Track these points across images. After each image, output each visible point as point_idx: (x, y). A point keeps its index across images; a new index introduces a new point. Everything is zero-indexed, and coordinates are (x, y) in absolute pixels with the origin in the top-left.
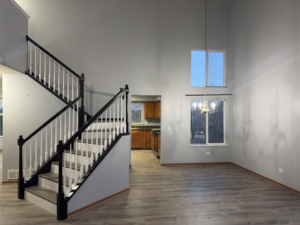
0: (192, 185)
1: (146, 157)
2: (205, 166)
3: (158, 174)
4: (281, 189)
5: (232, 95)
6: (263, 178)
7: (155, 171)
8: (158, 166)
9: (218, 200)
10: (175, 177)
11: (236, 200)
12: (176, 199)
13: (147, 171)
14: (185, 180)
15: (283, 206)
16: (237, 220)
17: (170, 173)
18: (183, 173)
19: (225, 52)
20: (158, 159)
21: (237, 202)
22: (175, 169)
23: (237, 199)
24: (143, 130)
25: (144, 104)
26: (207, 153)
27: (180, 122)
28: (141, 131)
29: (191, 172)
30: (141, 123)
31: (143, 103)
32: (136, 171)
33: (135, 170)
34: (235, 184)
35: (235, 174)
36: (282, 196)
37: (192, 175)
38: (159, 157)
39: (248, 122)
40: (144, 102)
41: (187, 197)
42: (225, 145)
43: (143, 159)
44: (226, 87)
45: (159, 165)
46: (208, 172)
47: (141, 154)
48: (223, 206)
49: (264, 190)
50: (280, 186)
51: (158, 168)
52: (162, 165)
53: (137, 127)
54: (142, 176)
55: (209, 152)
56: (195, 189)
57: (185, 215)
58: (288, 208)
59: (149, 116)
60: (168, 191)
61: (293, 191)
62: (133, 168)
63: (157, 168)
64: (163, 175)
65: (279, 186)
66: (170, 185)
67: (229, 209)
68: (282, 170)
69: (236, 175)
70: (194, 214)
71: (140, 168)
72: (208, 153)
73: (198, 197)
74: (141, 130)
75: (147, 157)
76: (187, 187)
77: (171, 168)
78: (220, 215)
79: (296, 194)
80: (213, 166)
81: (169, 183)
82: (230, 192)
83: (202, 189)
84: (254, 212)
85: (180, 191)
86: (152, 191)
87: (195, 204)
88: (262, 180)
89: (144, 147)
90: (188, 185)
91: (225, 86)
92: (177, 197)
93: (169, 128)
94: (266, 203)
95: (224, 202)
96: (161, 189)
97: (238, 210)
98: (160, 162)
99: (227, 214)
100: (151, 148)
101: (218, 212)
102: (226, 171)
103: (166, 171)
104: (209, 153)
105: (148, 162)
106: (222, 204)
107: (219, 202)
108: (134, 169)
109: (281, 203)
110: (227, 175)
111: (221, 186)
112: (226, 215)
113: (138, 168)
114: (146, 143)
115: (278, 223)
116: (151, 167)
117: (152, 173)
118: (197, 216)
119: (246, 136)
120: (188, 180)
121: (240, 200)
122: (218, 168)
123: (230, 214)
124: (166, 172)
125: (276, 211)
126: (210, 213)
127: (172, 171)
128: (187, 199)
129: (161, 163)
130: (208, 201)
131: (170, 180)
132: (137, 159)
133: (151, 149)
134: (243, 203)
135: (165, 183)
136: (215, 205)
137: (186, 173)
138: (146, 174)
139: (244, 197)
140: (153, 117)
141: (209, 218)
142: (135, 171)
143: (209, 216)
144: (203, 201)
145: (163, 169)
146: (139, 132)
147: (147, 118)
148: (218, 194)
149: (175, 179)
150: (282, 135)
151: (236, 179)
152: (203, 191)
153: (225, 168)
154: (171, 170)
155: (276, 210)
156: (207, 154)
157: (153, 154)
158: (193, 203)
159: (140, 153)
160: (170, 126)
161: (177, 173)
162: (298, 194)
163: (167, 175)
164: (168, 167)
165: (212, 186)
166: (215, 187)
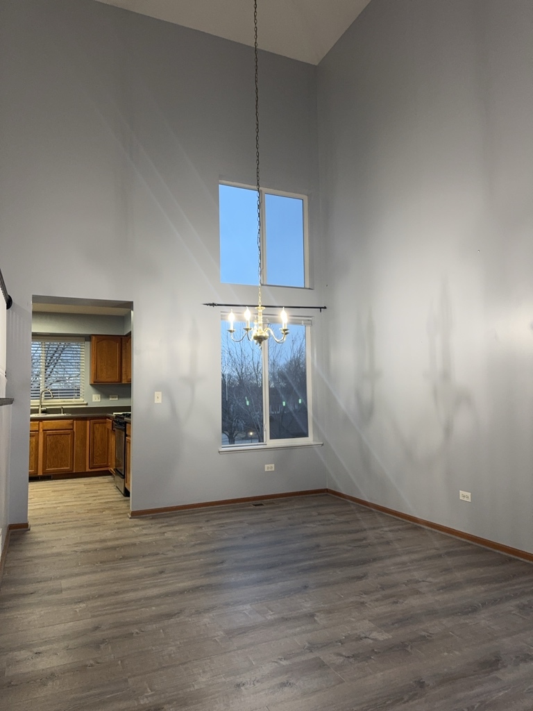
0: (225, 565)
1: (88, 495)
2: (262, 505)
3: (117, 543)
4: (469, 548)
5: (325, 308)
6: (416, 524)
7: (109, 534)
8: (120, 518)
9: (307, 606)
10: (172, 548)
11: (362, 600)
12: (166, 622)
13: (80, 537)
14: (201, 553)
15: (495, 602)
16: (379, 675)
17: (158, 537)
18: (199, 531)
19: (305, 198)
20: (125, 501)
21: (366, 606)
22: (173, 522)
23: (365, 596)
24: (85, 419)
25: (89, 343)
26: (266, 466)
27: (191, 381)
28: (79, 422)
29: (222, 525)
30: (81, 399)
31: (86, 341)
32: (43, 542)
33: (39, 539)
34: (350, 548)
35: (342, 519)
36: (481, 570)
37: (226, 536)
38: (127, 493)
39: (370, 374)
40: (88, 338)
41: (208, 610)
42: (312, 443)
43: (74, 503)
44: (309, 289)
45: (125, 516)
46: (270, 521)
47: (73, 489)
48: (325, 628)
49: (430, 558)
50: (464, 540)
51: (121, 525)
52: (135, 514)
53: (65, 411)
54: (59, 554)
55: (273, 465)
56: (233, 578)
57: (196, 687)
58: (510, 606)
59: (104, 378)
60: (140, 600)
61: (501, 553)
62: (34, 533)
63: (117, 526)
64: (134, 545)
65: (464, 542)
66: (154, 575)
67: (346, 634)
68: (469, 494)
69: (348, 522)
70: (228, 679)
71: (59, 530)
72: (269, 467)
73: (241, 608)
74: (77, 419)
75: (92, 495)
76: (208, 574)
77: (161, 520)
78: (320, 665)
79: (511, 560)
80: (281, 504)
81: (150, 570)
82: (339, 574)
83: (254, 576)
84: (423, 633)
85: (182, 592)
86: (83, 605)
87: (230, 634)
88: (416, 528)
89: (88, 470)
90: (211, 569)
91: (307, 286)
92: (169, 616)
93: (159, 398)
94: (446, 596)
95: (329, 612)
96: (117, 593)
97: (375, 635)
98: (129, 506)
99: (342, 659)
100: (109, 469)
101: (312, 656)
102: (319, 514)
103: (145, 532)
104: (271, 467)
105: (90, 511)
106: (321, 619)
107: (312, 616)
108: (37, 535)
109: (486, 591)
110: (323, 525)
111: (310, 559)
113: (52, 531)
114: (93, 457)
115: (505, 667)
116: (97, 525)
117: (96, 541)
118: (238, 686)
119: (367, 411)
120: (213, 551)
121: (373, 598)
122: (296, 507)
123: (353, 656)
124: (146, 534)
125: (483, 619)
126: (284, 663)
127: (163, 530)
128: (206, 619)
129: (131, 510)
130: (276, 616)
131: (155, 558)
132: (55, 505)
133: (108, 473)
134: (382, 609)
135: (135, 571)
136: (298, 629)
137: (208, 529)
138: (76, 549)
139: (383, 588)
140: (117, 379)
141: (283, 685)
142: (38, 543)
143: (283, 678)
144: (260, 619)
145: (136, 526)
146: (73, 424)
147: (98, 385)
148: (306, 587)
149: (170, 554)
150: (463, 399)
151: (350, 532)
152: (259, 582)
153: (314, 507)
154: (161, 527)
155: (483, 616)
156: (266, 470)
157: (111, 486)
158: (227, 632)
159: (73, 487)
160: (160, 393)
161: (180, 533)
162: (516, 557)
163: (148, 543)
164: (153, 518)
165: (284, 564)
166: (295, 565)
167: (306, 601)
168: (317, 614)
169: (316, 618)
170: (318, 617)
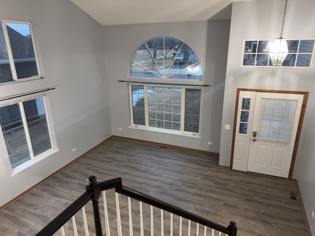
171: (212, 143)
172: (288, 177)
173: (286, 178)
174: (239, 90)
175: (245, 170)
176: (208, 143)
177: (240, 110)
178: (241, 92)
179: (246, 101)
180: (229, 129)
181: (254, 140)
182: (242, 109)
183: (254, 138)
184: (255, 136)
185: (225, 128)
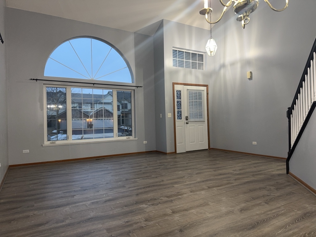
9: (177, 217)
11: (146, 223)
21: (145, 219)
48: (167, 208)
67: (158, 206)
78: (168, 197)
95: (165, 215)
97: (146, 206)
99: (160, 198)
101: (171, 199)
106: (169, 211)
107: (174, 212)
112: (162, 198)
123: (156, 199)
126: (180, 197)
130: (190, 211)
136: (178, 206)
139: (129, 232)
148: (181, 231)
158: (208, 204)
167: (178, 220)
168: (171, 213)
169: (171, 211)
170: (171, 212)
171: (146, 141)
172: (208, 148)
173: (207, 149)
174: (174, 84)
175: (184, 151)
176: (144, 143)
177: (176, 100)
178: (175, 85)
179: (178, 93)
180: (171, 117)
181: (187, 123)
182: (177, 99)
183: (187, 121)
184: (187, 119)
185: (168, 117)
